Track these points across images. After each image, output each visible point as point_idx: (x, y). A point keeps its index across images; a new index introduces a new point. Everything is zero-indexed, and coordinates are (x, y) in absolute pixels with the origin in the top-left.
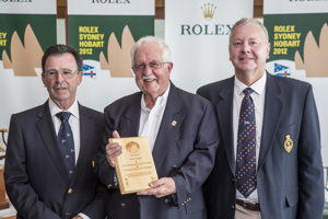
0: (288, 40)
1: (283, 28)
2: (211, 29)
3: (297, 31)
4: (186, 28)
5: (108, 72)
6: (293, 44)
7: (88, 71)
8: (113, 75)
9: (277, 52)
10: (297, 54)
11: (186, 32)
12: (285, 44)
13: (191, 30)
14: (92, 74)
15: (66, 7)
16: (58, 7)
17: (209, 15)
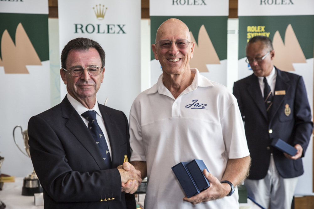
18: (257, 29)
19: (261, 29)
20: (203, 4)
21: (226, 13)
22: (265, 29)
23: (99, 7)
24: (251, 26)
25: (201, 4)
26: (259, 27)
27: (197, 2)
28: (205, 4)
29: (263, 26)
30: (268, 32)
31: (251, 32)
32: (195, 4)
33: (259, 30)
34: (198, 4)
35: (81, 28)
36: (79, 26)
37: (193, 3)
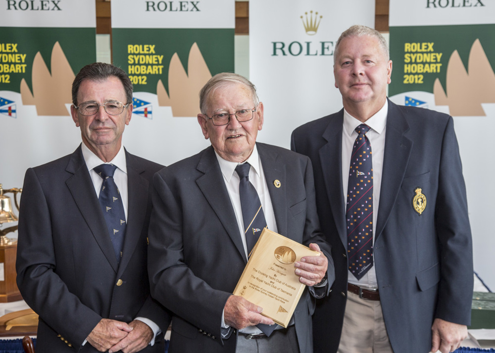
0: (424, 63)
1: (417, 46)
2: (315, 47)
3: (436, 50)
4: (279, 46)
5: (168, 110)
6: (432, 69)
7: (141, 109)
8: (176, 114)
9: (408, 80)
10: (437, 83)
11: (279, 52)
12: (419, 68)
13: (286, 49)
14: (146, 113)
15: (109, 18)
16: (98, 18)
17: (311, 28)
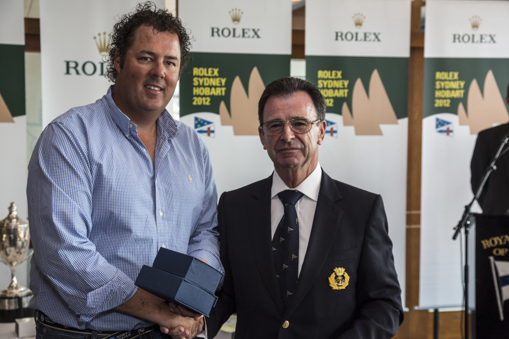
18: (331, 75)
19: (336, 75)
20: (256, 36)
21: (288, 51)
22: (342, 75)
23: (102, 36)
24: (323, 70)
25: (253, 37)
26: (334, 72)
27: (247, 33)
28: (258, 37)
29: (339, 70)
30: (346, 80)
31: (323, 79)
32: (243, 36)
33: (333, 77)
34: (249, 37)
35: (75, 68)
36: (72, 65)
37: (241, 35)
